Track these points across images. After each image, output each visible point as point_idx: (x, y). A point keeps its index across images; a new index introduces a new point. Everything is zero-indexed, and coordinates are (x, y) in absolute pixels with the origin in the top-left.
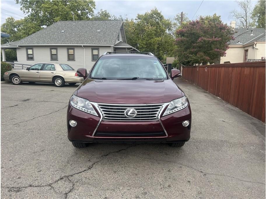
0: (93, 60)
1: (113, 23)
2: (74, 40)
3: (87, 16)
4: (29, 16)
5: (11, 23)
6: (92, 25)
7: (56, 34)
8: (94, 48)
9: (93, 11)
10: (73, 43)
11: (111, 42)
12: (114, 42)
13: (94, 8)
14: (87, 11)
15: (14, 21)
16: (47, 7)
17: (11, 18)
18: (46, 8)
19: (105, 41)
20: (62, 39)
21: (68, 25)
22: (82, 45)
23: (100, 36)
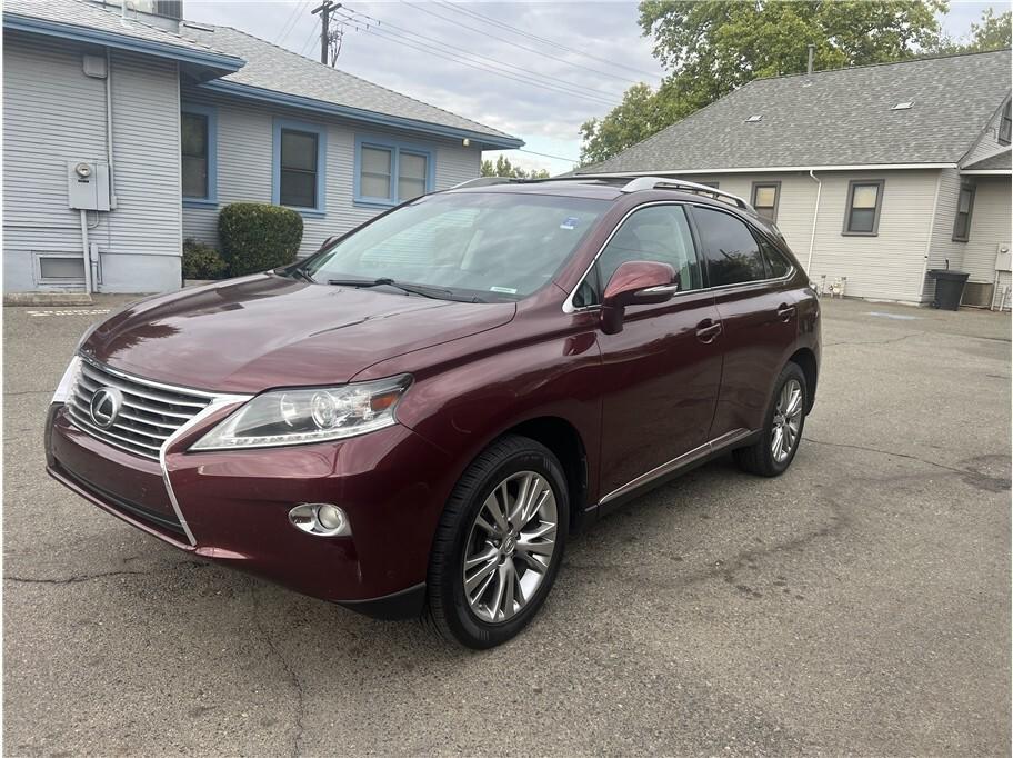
0: (849, 230)
1: (988, 63)
2: (788, 149)
3: (905, 46)
4: (675, 74)
5: (636, 104)
6: (880, 84)
7: (728, 130)
8: (859, 180)
9: (935, 23)
10: (779, 161)
11: (950, 150)
12: (960, 150)
13: (943, 9)
14: (905, 26)
15: (648, 97)
16: (736, 34)
17: (639, 86)
18: (732, 37)
19: (919, 147)
20: (745, 148)
21: (781, 91)
22: (811, 169)
23: (904, 128)
